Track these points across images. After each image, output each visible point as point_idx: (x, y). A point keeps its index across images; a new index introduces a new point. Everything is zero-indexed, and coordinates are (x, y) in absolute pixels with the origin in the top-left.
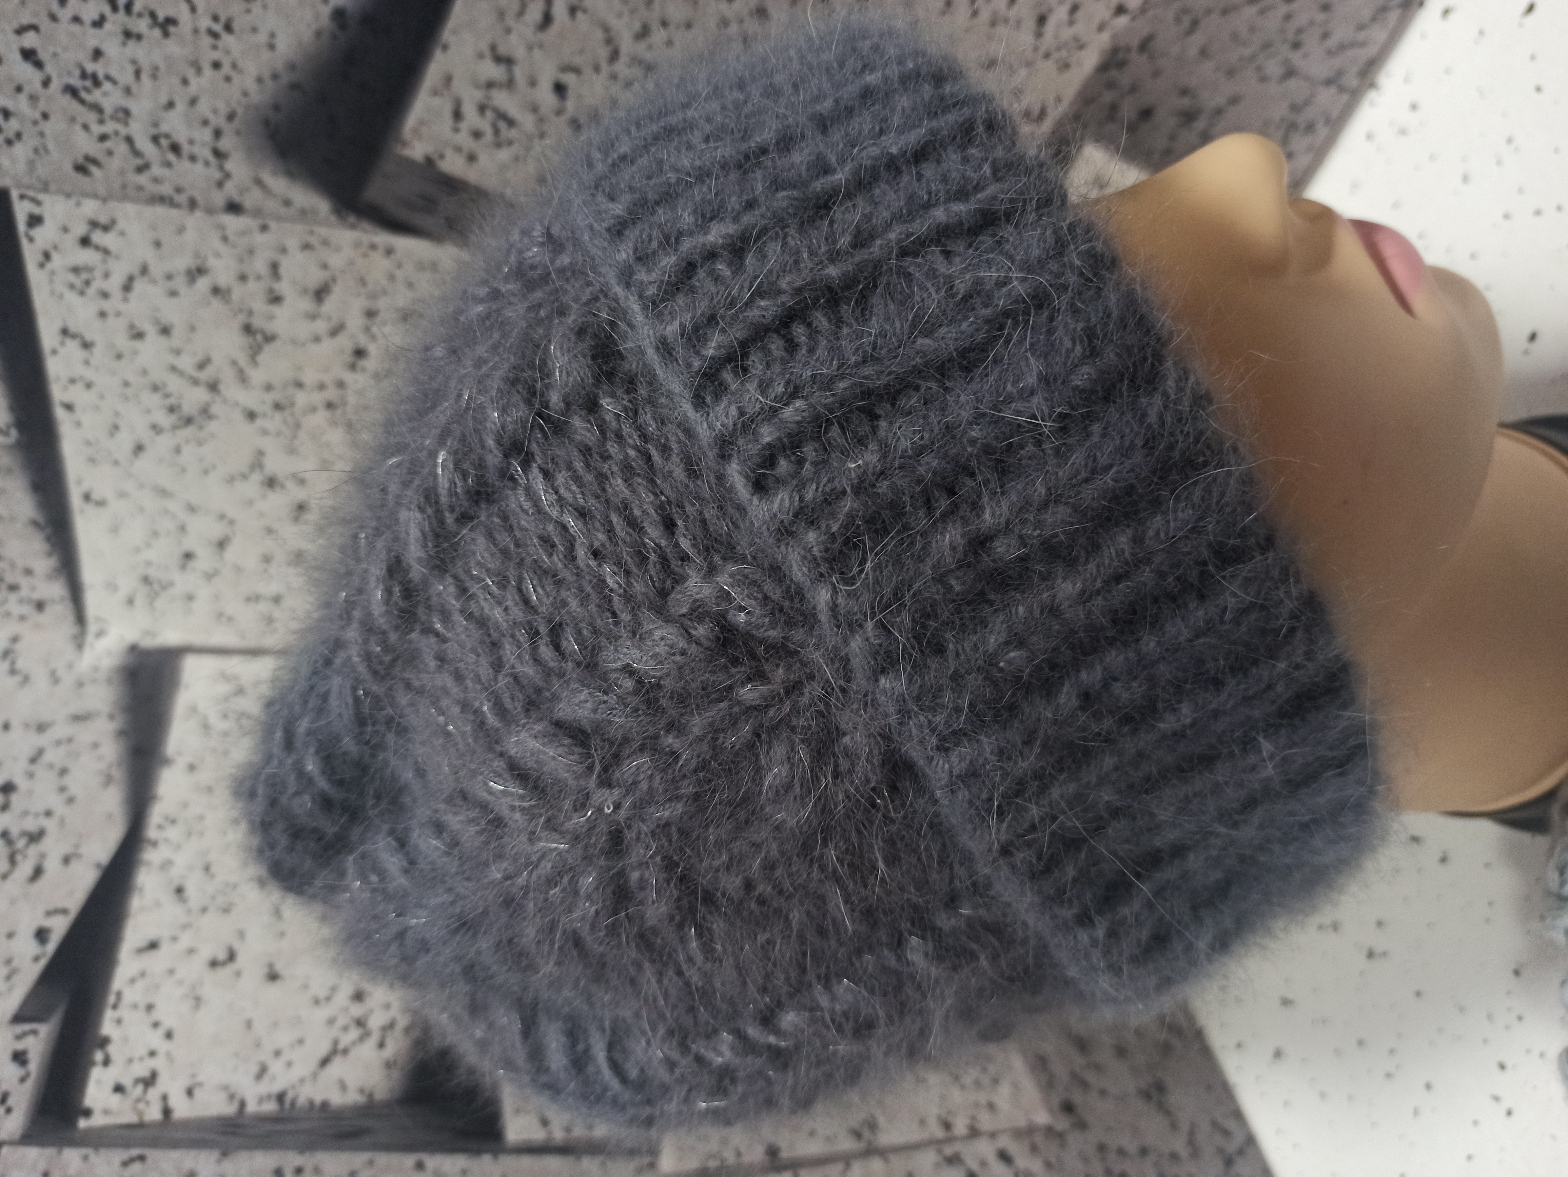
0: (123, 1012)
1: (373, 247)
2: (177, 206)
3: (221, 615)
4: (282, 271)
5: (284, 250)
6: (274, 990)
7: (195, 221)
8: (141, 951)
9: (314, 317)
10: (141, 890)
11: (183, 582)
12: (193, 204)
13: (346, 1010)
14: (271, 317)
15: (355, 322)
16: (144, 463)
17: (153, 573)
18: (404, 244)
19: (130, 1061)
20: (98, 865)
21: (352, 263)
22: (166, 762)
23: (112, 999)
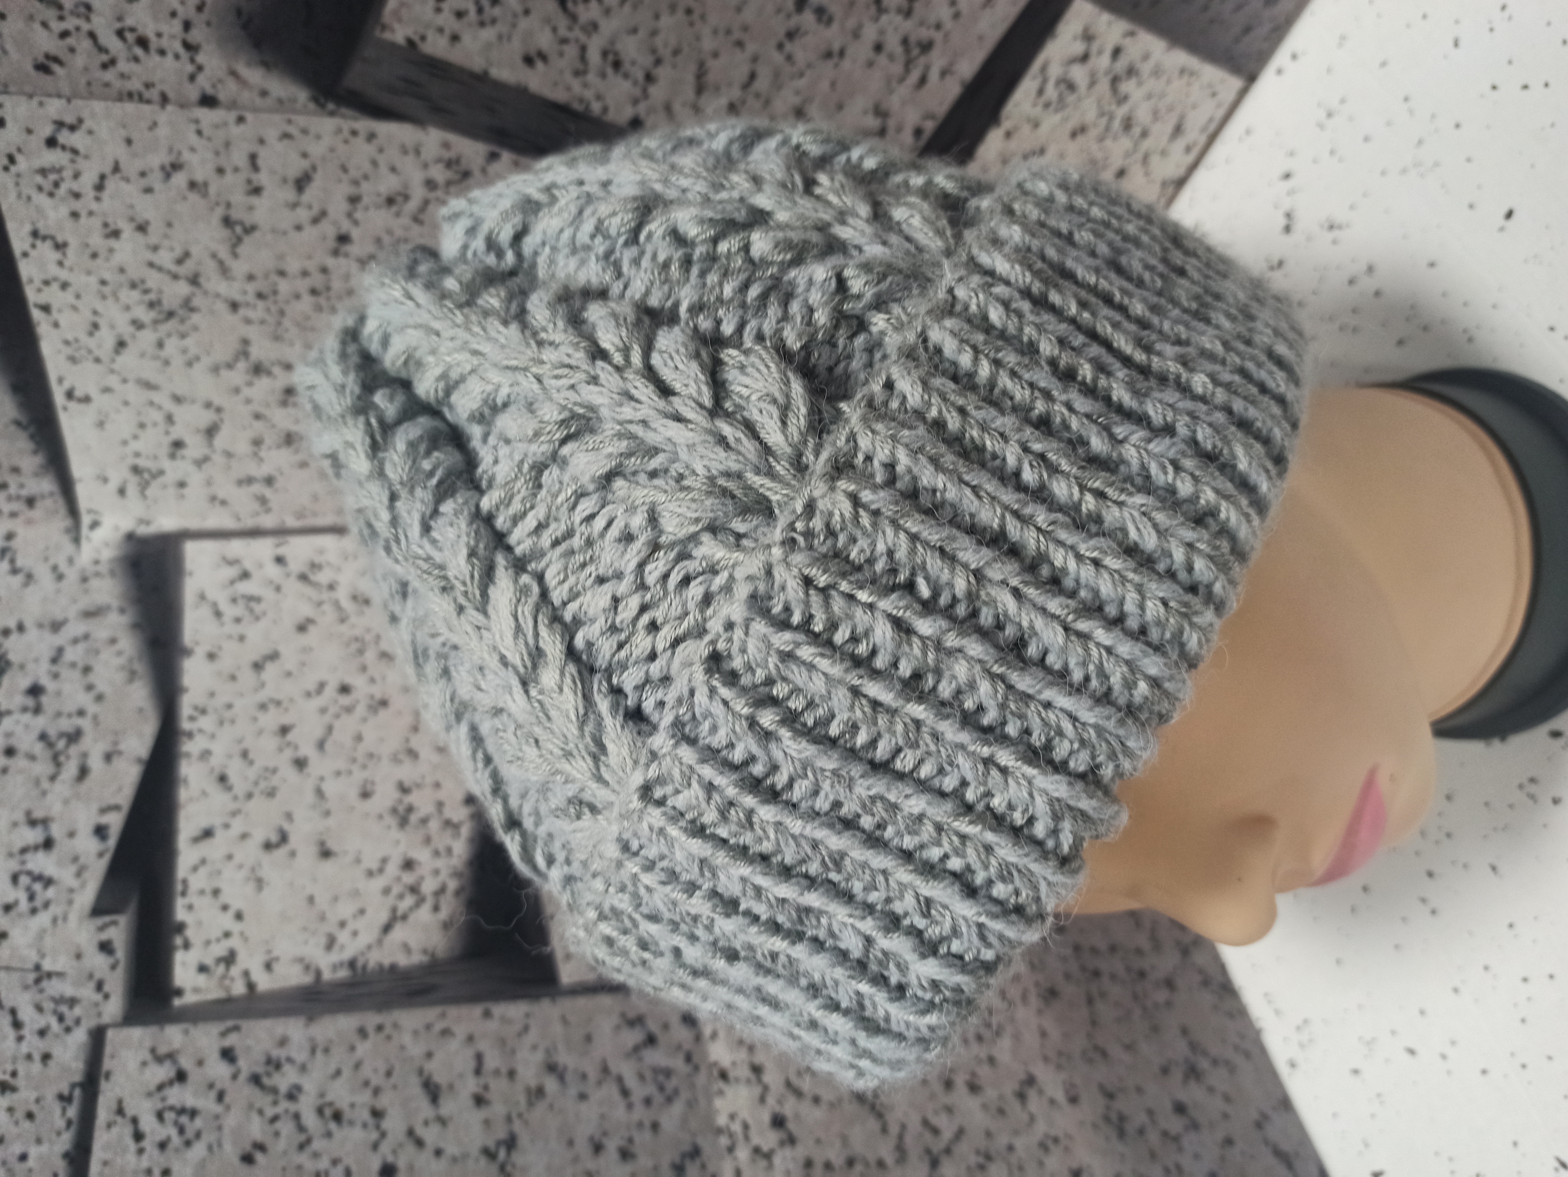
0: (192, 898)
1: (354, 133)
2: (148, 102)
3: (213, 499)
4: (260, 162)
5: (262, 141)
6: (328, 867)
7: (167, 116)
8: (196, 840)
9: (294, 206)
10: (185, 781)
11: (174, 470)
12: (164, 99)
13: (398, 879)
14: (251, 208)
15: (338, 207)
16: (127, 360)
17: (142, 463)
18: (386, 129)
19: (208, 943)
20: (139, 760)
21: (332, 150)
22: (187, 652)
23: (179, 887)
